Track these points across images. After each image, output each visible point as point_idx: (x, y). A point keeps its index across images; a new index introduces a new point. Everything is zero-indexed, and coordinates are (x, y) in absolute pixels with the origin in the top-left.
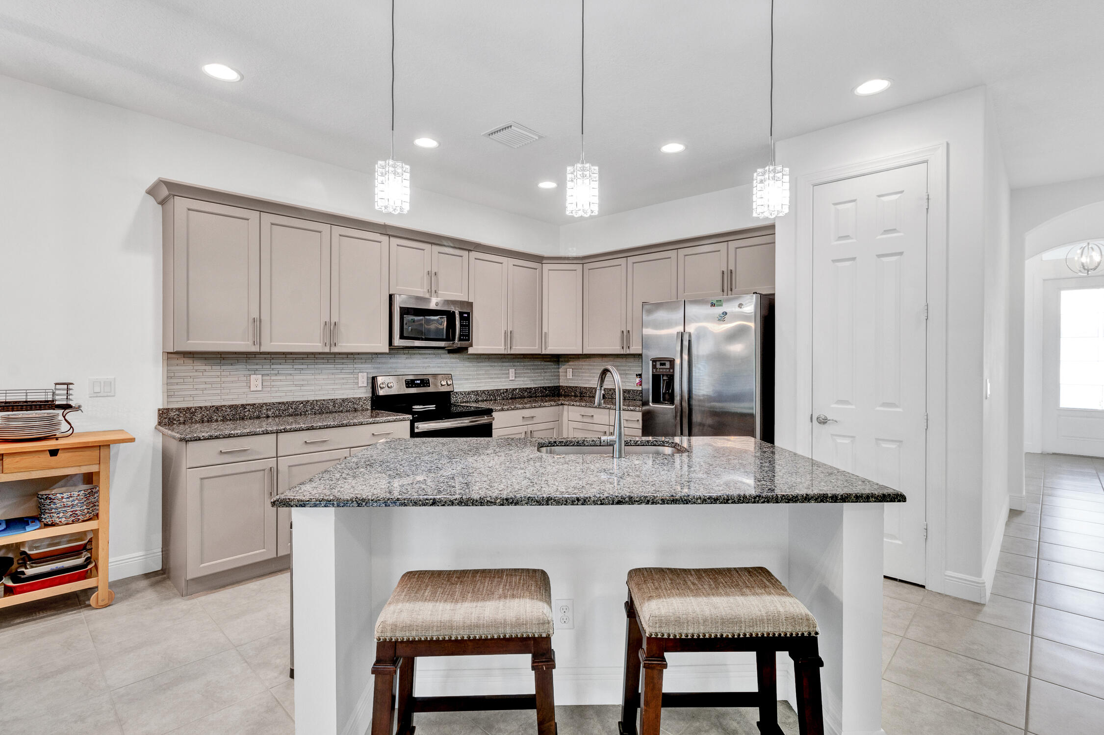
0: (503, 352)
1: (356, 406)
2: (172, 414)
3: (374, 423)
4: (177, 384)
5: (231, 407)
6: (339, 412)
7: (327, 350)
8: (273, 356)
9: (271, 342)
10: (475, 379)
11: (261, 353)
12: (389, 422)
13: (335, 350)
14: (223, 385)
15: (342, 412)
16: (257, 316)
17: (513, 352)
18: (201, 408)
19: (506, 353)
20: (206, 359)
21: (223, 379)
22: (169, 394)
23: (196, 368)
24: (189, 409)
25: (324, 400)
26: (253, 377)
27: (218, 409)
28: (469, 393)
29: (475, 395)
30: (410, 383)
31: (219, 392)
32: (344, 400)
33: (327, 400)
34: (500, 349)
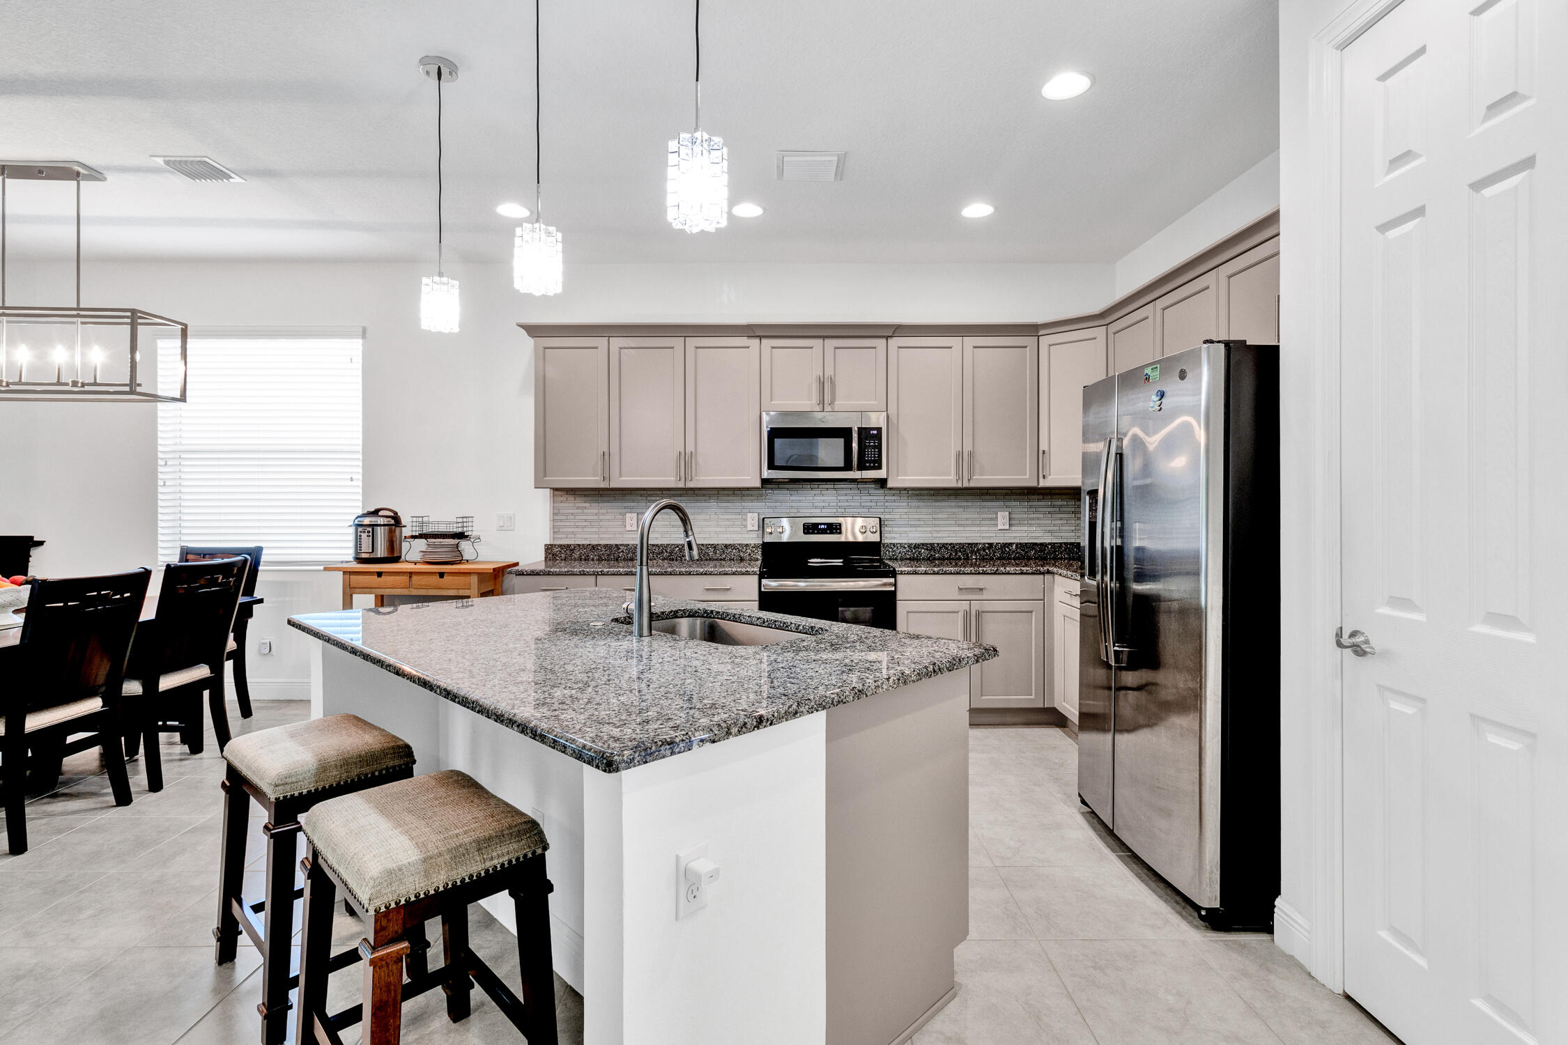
0: (953, 485)
1: (742, 554)
2: (555, 550)
3: (705, 574)
4: (561, 520)
5: (606, 546)
6: (721, 560)
7: (681, 485)
8: (649, 493)
9: (621, 476)
10: (928, 525)
11: (613, 489)
12: (726, 574)
13: (691, 485)
14: (601, 523)
15: (724, 560)
16: (606, 451)
17: (972, 485)
18: (579, 545)
19: (960, 485)
20: (585, 496)
21: (601, 517)
22: (555, 531)
23: (578, 505)
24: (569, 546)
25: (703, 545)
26: (628, 515)
27: (594, 547)
28: (917, 546)
29: (927, 550)
30: (810, 529)
31: (596, 530)
32: (726, 546)
33: (706, 545)
34: (948, 479)
